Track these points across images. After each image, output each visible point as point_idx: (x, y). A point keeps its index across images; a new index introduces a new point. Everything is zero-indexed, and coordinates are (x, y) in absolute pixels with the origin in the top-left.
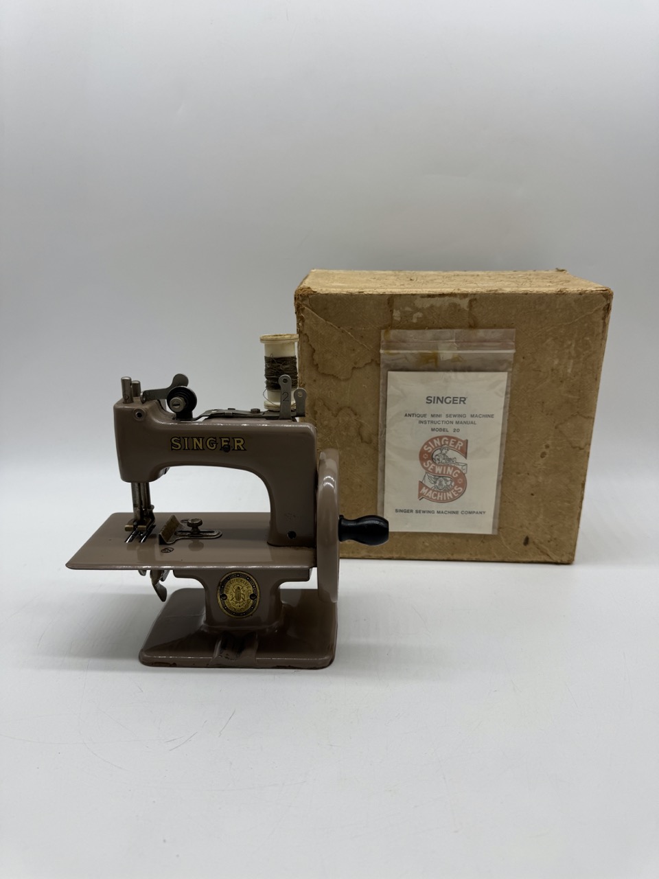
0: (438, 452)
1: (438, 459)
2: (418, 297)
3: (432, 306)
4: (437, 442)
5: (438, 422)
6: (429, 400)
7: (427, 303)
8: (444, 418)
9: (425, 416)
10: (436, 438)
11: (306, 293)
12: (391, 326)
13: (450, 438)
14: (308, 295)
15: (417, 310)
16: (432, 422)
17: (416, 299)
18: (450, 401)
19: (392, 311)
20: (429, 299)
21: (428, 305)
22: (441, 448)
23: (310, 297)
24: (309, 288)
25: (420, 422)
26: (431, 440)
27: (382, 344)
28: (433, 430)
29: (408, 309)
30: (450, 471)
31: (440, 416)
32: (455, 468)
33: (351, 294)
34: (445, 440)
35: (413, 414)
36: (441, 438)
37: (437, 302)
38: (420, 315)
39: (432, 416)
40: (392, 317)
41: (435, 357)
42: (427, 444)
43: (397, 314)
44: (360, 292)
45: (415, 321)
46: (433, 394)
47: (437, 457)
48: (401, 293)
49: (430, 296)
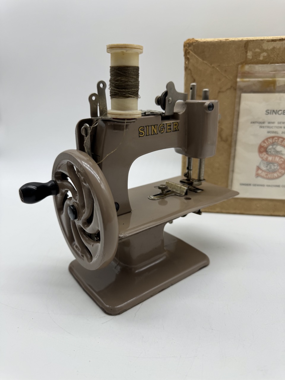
0: (271, 147)
1: (270, 152)
2: (265, 42)
3: (274, 48)
4: (270, 141)
5: (272, 127)
6: (268, 112)
7: (271, 46)
8: (276, 124)
9: (264, 123)
10: (270, 138)
11: (191, 42)
12: (246, 62)
13: (279, 138)
14: (192, 43)
15: (264, 51)
16: (268, 127)
17: (264, 43)
18: (281, 113)
19: (247, 52)
20: (272, 42)
21: (271, 47)
22: (273, 144)
23: (194, 44)
24: (193, 39)
25: (261, 127)
26: (267, 139)
27: (239, 75)
28: (269, 132)
29: (257, 50)
30: (277, 159)
31: (273, 123)
32: (281, 158)
33: (221, 42)
34: (276, 139)
35: (256, 122)
36: (273, 137)
37: (277, 45)
38: (265, 54)
39: (269, 123)
40: (246, 57)
41: (274, 83)
42: (264, 142)
43: (250, 54)
44: (226, 40)
45: (261, 58)
46: (270, 108)
47: (270, 150)
48: (254, 39)
49: (273, 41)
